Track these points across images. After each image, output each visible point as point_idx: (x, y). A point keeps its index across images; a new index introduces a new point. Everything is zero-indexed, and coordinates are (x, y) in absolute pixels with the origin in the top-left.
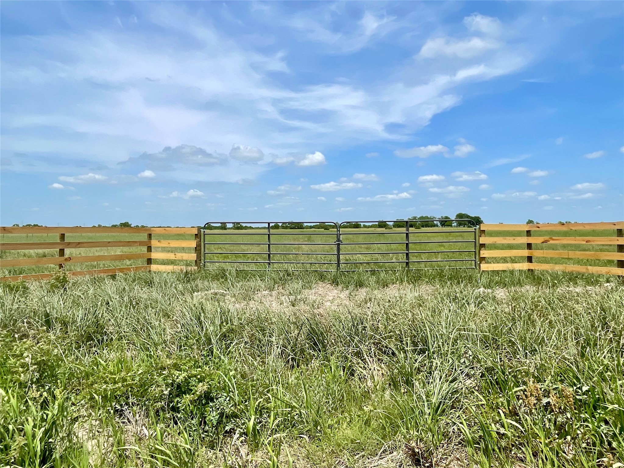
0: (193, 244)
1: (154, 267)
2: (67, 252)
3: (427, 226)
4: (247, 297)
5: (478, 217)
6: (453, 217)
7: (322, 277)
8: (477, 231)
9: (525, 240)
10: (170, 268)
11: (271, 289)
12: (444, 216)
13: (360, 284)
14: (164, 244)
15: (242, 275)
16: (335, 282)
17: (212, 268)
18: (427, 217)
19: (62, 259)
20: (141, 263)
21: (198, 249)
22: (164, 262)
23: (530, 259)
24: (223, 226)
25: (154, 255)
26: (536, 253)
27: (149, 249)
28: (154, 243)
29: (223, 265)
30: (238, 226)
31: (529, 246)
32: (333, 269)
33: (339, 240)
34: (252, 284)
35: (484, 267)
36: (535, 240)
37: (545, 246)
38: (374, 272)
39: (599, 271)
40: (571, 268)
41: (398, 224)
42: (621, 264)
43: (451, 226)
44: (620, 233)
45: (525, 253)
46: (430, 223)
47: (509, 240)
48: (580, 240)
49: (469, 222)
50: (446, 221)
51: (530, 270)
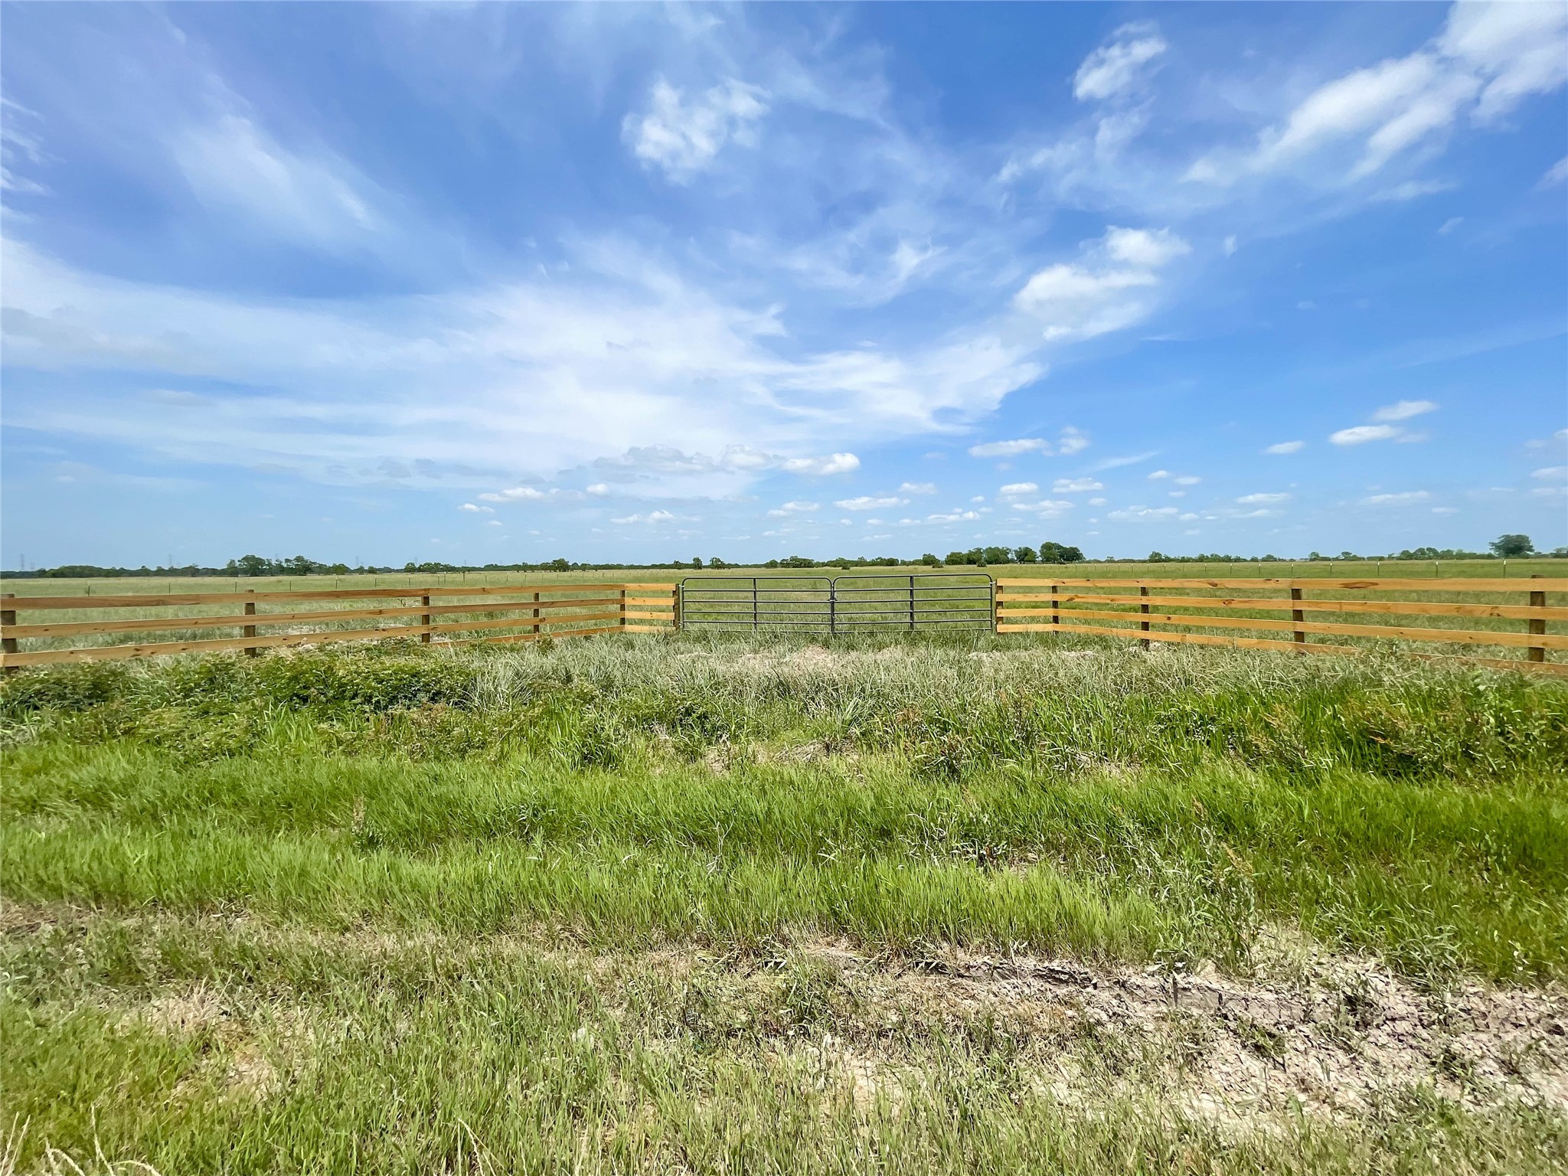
0: (671, 602)
1: (628, 628)
2: (543, 611)
3: (997, 561)
4: (730, 659)
6: (1037, 549)
7: (813, 640)
8: (994, 587)
9: (1050, 597)
10: (645, 628)
11: (756, 652)
12: (1023, 547)
13: (851, 647)
14: (639, 602)
15: (727, 637)
16: (826, 645)
17: (694, 628)
18: (998, 549)
19: (537, 619)
20: (616, 624)
21: (676, 608)
22: (641, 622)
23: (1056, 620)
24: (697, 565)
25: (629, 614)
26: (1062, 613)
27: (623, 607)
28: (628, 601)
29: (705, 626)
30: (717, 565)
31: (1055, 604)
32: (825, 630)
33: (833, 597)
34: (736, 647)
35: (1001, 628)
36: (1060, 597)
37: (1071, 605)
38: (872, 634)
39: (1123, 633)
40: (1097, 629)
41: (954, 560)
42: (1145, 626)
43: (1034, 562)
44: (1144, 591)
45: (1050, 612)
46: (1002, 557)
47: (1031, 598)
48: (1103, 599)
49: (1061, 556)
50: (1026, 555)
51: (1057, 632)
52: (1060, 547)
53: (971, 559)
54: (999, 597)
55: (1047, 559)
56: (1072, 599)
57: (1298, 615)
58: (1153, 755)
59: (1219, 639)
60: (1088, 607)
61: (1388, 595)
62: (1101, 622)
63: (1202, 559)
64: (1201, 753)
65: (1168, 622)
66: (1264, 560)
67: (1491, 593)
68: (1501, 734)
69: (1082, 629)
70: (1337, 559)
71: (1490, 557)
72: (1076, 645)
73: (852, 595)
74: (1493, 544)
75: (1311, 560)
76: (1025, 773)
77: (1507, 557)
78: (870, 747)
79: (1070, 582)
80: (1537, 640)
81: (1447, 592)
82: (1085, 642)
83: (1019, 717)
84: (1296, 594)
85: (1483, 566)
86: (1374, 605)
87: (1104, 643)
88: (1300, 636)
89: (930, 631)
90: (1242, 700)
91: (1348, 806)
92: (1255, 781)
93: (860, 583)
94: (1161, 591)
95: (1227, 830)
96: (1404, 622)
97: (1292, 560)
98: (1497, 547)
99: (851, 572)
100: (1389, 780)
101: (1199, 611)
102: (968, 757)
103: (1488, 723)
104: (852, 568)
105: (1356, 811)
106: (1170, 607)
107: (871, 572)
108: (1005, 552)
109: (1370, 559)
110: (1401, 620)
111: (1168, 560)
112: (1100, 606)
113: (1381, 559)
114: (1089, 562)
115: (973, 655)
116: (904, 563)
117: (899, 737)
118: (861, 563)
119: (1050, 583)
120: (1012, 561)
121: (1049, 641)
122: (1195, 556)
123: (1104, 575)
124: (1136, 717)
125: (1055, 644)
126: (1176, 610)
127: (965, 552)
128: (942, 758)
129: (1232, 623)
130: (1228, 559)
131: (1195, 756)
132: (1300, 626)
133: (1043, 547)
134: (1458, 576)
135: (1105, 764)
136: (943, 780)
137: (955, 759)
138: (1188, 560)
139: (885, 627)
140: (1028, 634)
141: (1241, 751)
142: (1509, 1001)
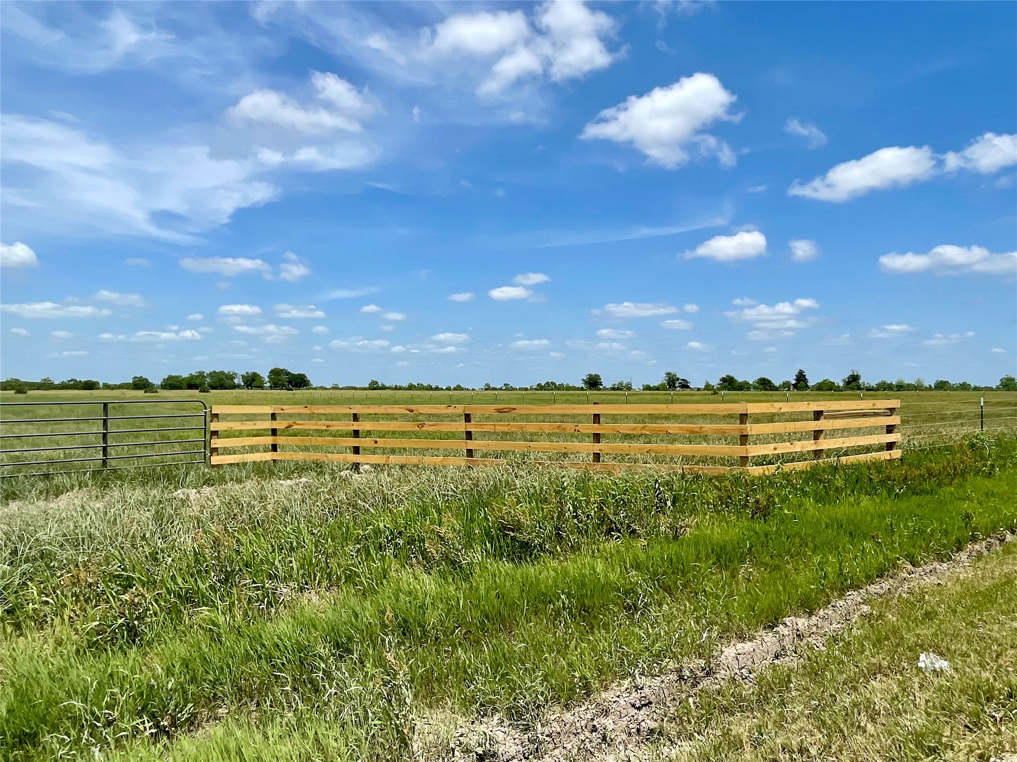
3: (222, 387)
5: (304, 375)
6: (265, 374)
8: (208, 414)
9: (268, 425)
12: (250, 371)
18: (222, 373)
23: (274, 448)
26: (280, 440)
31: (274, 432)
35: (215, 460)
36: (279, 425)
37: (288, 432)
38: (47, 476)
39: (336, 457)
40: (313, 456)
41: (172, 384)
42: (356, 450)
43: (261, 387)
44: (356, 417)
45: (269, 440)
46: (228, 382)
47: (249, 426)
48: (321, 425)
49: (290, 382)
50: (253, 380)
51: (274, 461)
52: (288, 373)
53: (192, 384)
54: (214, 426)
55: (275, 385)
56: (290, 426)
57: (469, 436)
58: (350, 576)
59: (414, 459)
60: (305, 433)
61: (527, 418)
62: (316, 448)
63: (411, 387)
64: (389, 567)
65: (376, 445)
66: (455, 389)
67: (580, 415)
68: (576, 517)
69: (300, 456)
70: (501, 389)
71: (582, 389)
72: (293, 472)
73: (23, 426)
74: (584, 380)
75: (486, 390)
76: (221, 619)
77: (590, 389)
78: (17, 626)
79: (289, 409)
80: (597, 447)
81: (559, 415)
82: (301, 469)
83: (218, 558)
84: (468, 418)
85: (578, 395)
86: (514, 426)
87: (319, 468)
88: (470, 453)
89: (129, 468)
90: (424, 513)
91: (488, 591)
92: (429, 583)
93: (42, 411)
94: (375, 417)
95: (404, 634)
96: (535, 438)
97: (473, 390)
98: (586, 382)
99: (29, 398)
100: (515, 564)
101: (403, 434)
102: (156, 614)
103: (569, 510)
104: (30, 393)
105: (494, 593)
106: (380, 432)
107: (58, 398)
108: (231, 377)
109: (520, 389)
110: (532, 437)
111: (384, 388)
112: (319, 433)
113: (526, 389)
114: (316, 389)
115: (179, 493)
116: (107, 387)
117: (64, 606)
118: (46, 385)
119: (268, 410)
120: (238, 387)
121: (263, 471)
122: (405, 384)
123: (328, 402)
124: (338, 541)
125: (272, 473)
126: (384, 435)
127: (185, 374)
128: (120, 621)
129: (423, 443)
130: (430, 388)
131: (383, 569)
132: (471, 444)
133: (272, 372)
134: (565, 403)
135: (306, 594)
136: (121, 648)
137: (137, 618)
138: (400, 388)
139: (67, 467)
140: (245, 464)
141: (421, 559)
142: (572, 718)
